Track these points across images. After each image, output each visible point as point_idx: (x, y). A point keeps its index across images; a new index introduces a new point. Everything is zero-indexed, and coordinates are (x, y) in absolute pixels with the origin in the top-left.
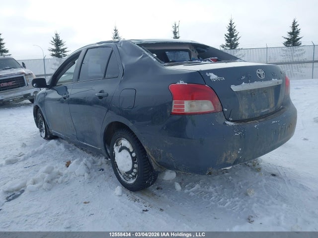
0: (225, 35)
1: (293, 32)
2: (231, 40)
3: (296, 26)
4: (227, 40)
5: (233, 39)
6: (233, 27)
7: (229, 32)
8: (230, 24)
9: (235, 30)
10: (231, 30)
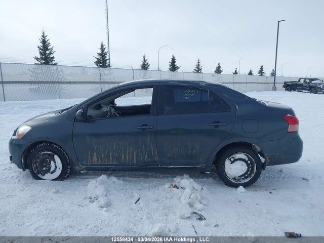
0: (39, 47)
1: (102, 53)
2: (45, 54)
3: (104, 49)
4: (40, 52)
5: (47, 52)
6: (46, 40)
7: (42, 45)
8: (43, 36)
9: (49, 43)
10: (44, 42)
